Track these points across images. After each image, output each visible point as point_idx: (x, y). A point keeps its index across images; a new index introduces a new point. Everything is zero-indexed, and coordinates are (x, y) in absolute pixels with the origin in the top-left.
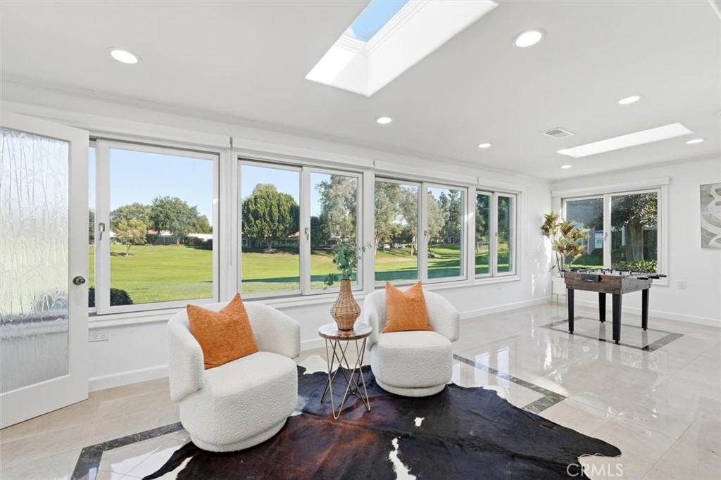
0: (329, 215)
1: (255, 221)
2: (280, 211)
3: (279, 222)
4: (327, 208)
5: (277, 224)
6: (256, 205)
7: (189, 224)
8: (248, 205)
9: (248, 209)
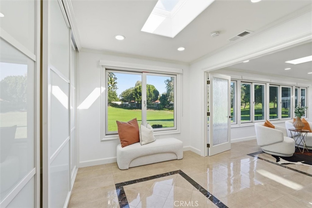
0: (170, 93)
1: (140, 96)
2: (149, 92)
3: (149, 96)
4: (169, 90)
5: (148, 97)
6: (140, 90)
7: (113, 98)
8: (137, 90)
9: (137, 91)
